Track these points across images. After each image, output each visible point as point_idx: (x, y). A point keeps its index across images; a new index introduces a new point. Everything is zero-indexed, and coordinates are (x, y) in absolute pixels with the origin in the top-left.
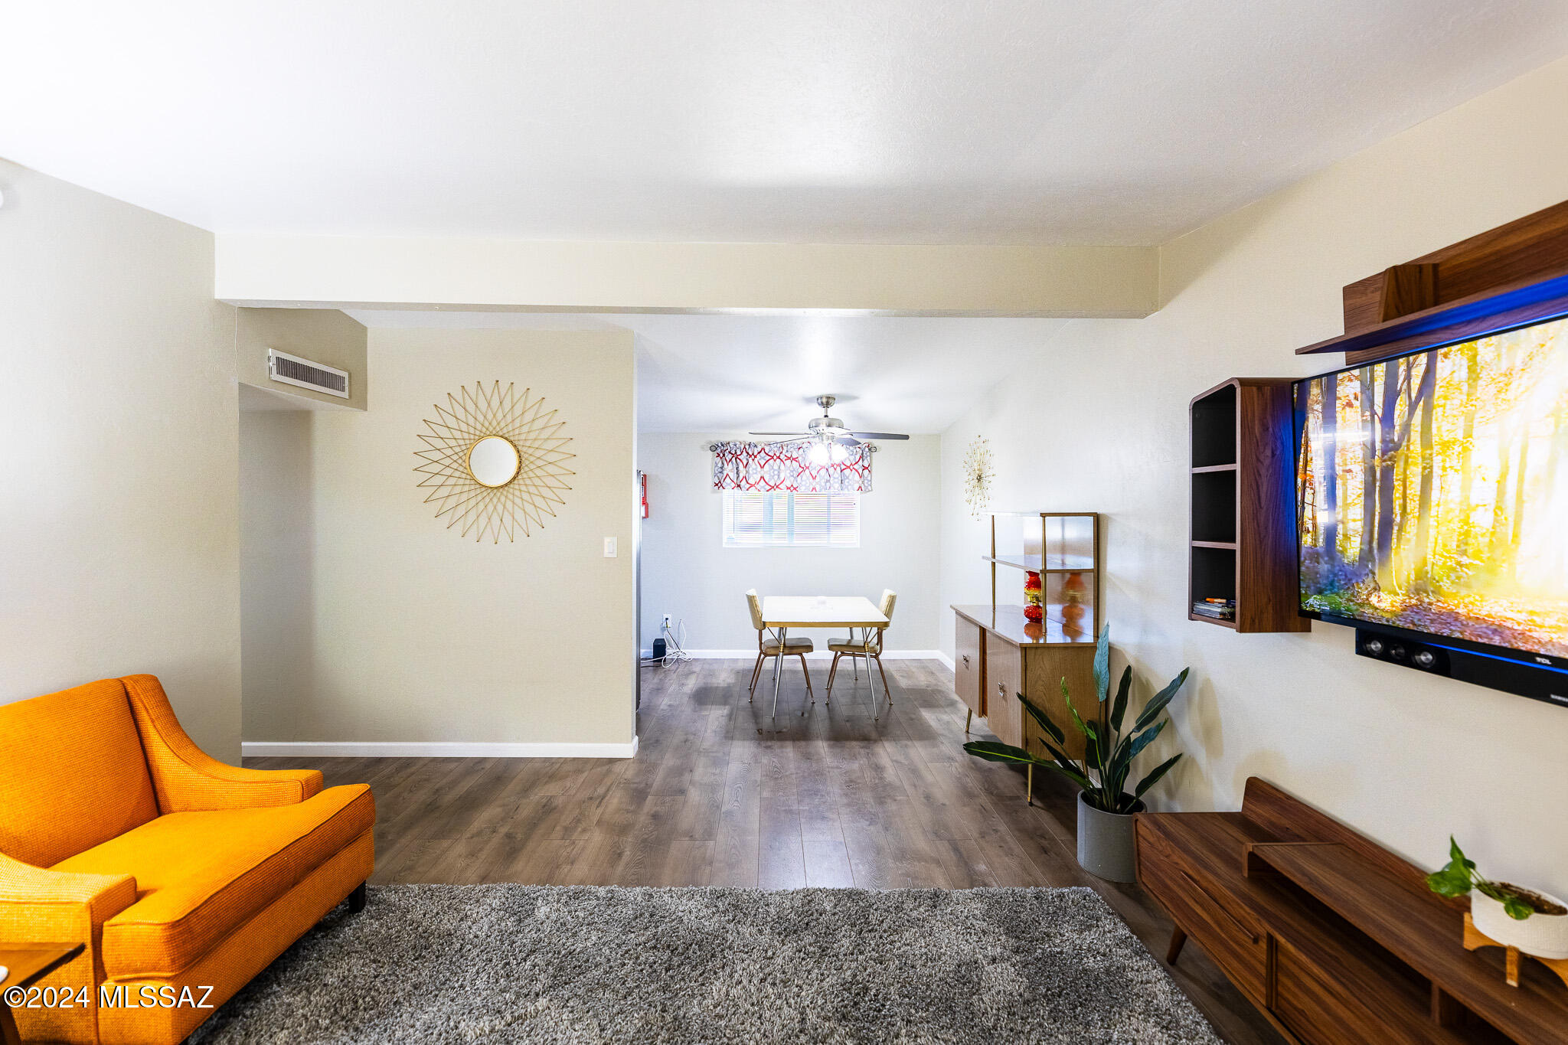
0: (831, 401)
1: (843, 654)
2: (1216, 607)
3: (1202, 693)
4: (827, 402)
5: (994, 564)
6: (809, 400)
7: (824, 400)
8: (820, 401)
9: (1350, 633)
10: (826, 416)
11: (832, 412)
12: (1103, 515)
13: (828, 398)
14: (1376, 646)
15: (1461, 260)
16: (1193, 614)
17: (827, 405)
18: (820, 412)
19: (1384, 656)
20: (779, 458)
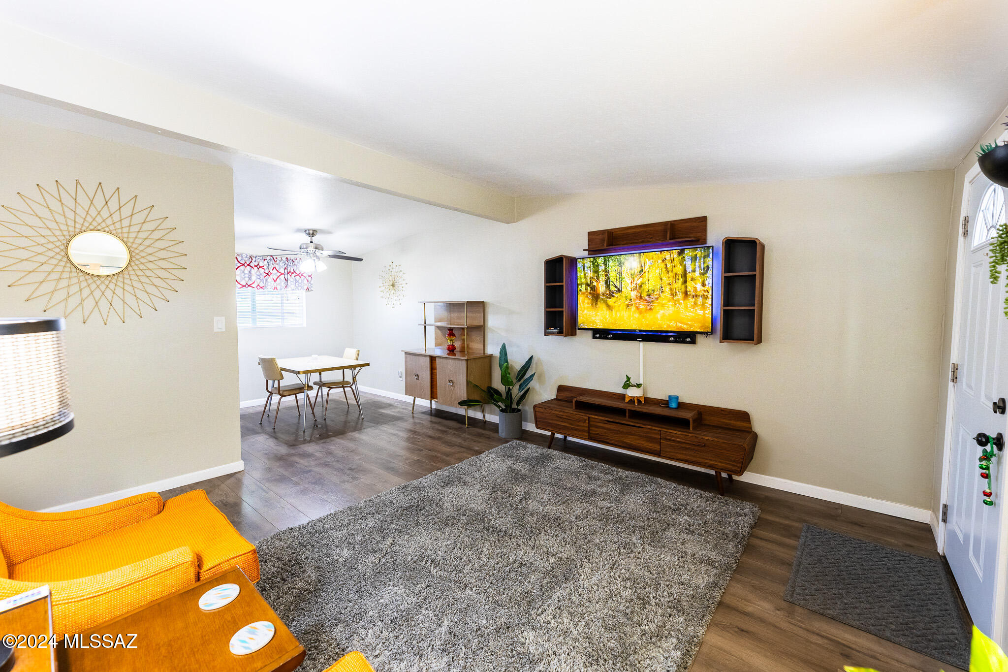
0: (315, 232)
1: (331, 388)
2: (552, 330)
3: (536, 363)
4: (312, 233)
5: (425, 327)
6: (299, 230)
7: (311, 232)
8: (307, 232)
9: (590, 333)
10: (312, 242)
11: (316, 239)
12: (486, 302)
13: (314, 231)
14: (598, 335)
15: (618, 233)
16: (546, 334)
17: (312, 235)
18: (308, 239)
19: (599, 338)
20: (248, 265)
